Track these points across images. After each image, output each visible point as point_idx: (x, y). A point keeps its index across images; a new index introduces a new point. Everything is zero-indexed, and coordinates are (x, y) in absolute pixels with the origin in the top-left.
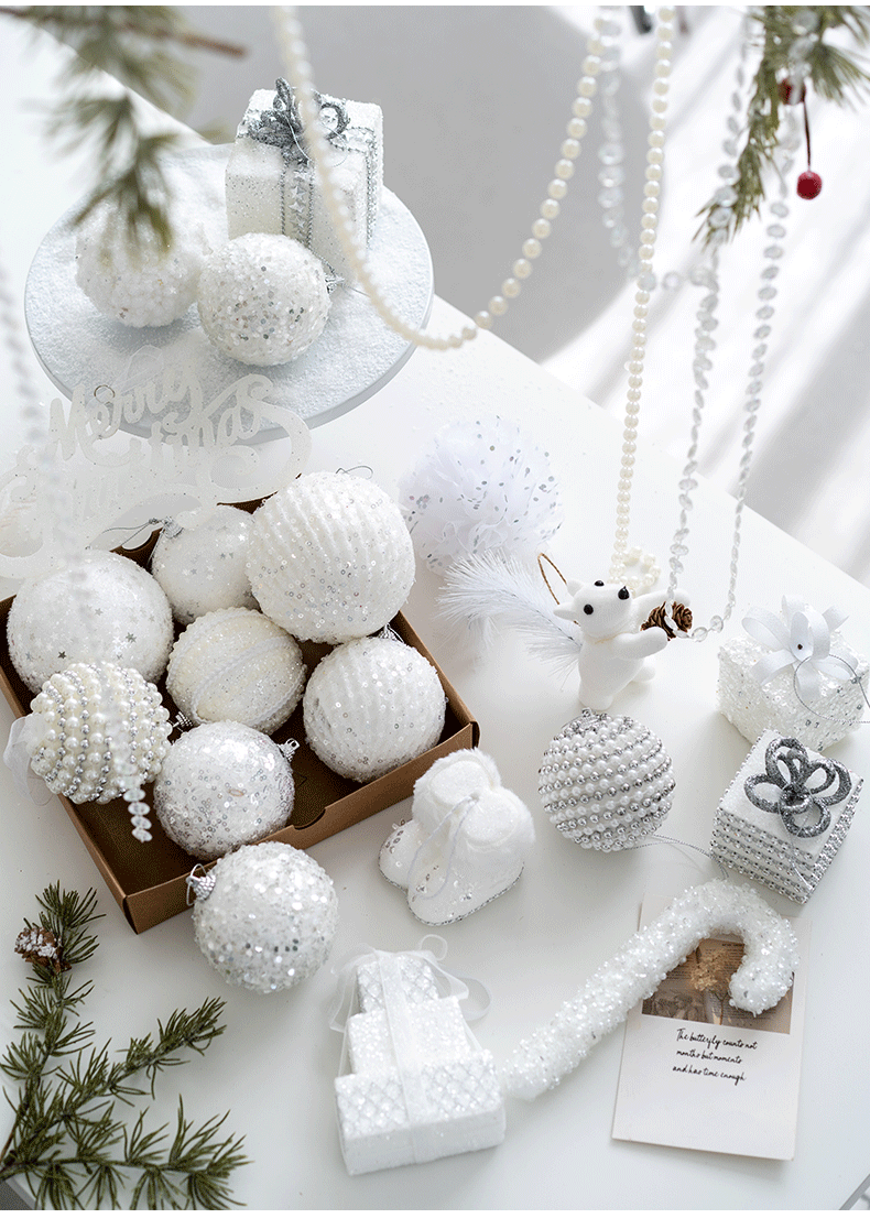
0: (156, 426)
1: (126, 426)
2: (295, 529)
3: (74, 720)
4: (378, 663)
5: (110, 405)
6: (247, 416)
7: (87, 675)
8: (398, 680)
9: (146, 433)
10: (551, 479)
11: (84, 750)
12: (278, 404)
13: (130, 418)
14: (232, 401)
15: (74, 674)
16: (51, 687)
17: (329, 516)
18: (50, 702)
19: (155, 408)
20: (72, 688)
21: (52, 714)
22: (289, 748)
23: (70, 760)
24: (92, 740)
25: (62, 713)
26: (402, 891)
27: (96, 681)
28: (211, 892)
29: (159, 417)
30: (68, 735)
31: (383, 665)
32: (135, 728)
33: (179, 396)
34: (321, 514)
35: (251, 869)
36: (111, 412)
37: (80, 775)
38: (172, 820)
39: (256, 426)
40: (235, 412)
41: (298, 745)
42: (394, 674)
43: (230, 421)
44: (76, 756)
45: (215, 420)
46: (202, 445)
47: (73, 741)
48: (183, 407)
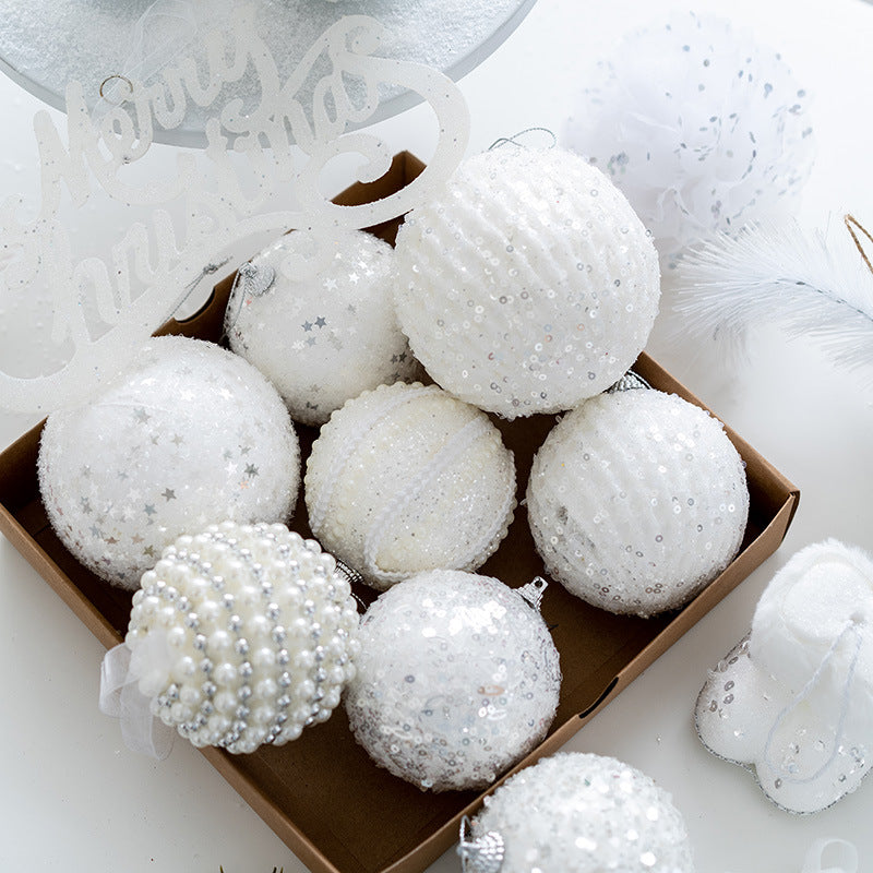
0: (212, 128)
1: (163, 135)
2: (486, 254)
3: (221, 635)
4: (649, 437)
5: (128, 106)
6: (353, 84)
7: (219, 556)
8: (688, 457)
9: (199, 139)
10: (801, 93)
11: (246, 680)
12: (393, 55)
13: (168, 120)
14: (323, 66)
15: (195, 557)
16: (161, 584)
17: (534, 224)
18: (170, 611)
19: (204, 99)
20: (200, 582)
21: (179, 631)
22: (533, 591)
23: (227, 699)
24: (256, 662)
25: (195, 627)
26: (748, 772)
27: (237, 565)
28: (502, 862)
29: (213, 111)
30: (216, 661)
31: (658, 438)
32: (316, 626)
33: (236, 73)
34: (523, 223)
35: (560, 815)
36: (134, 115)
37: (244, 718)
38: (395, 749)
39: (374, 97)
40: (334, 82)
41: (545, 584)
42: (678, 448)
43: (329, 99)
44: (235, 690)
45: (304, 98)
46: (293, 142)
47: (227, 669)
48: (248, 87)
